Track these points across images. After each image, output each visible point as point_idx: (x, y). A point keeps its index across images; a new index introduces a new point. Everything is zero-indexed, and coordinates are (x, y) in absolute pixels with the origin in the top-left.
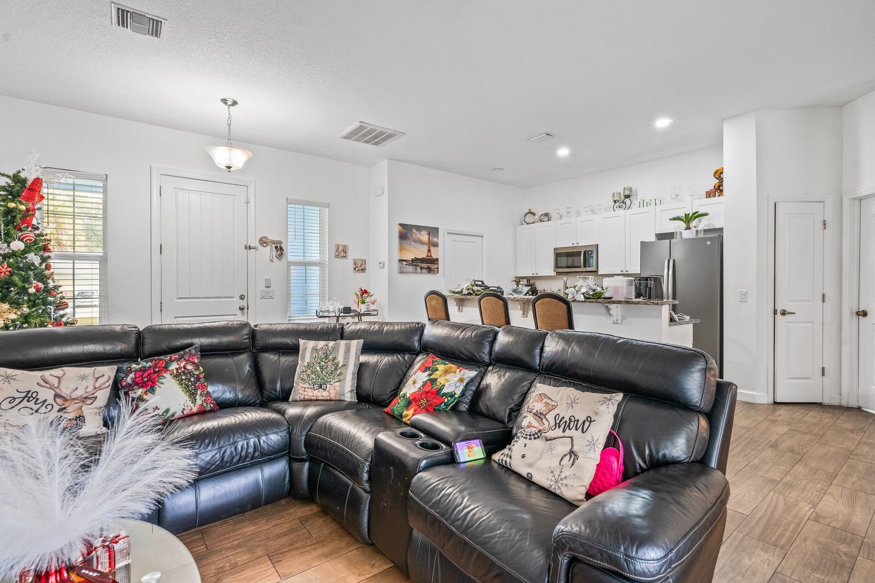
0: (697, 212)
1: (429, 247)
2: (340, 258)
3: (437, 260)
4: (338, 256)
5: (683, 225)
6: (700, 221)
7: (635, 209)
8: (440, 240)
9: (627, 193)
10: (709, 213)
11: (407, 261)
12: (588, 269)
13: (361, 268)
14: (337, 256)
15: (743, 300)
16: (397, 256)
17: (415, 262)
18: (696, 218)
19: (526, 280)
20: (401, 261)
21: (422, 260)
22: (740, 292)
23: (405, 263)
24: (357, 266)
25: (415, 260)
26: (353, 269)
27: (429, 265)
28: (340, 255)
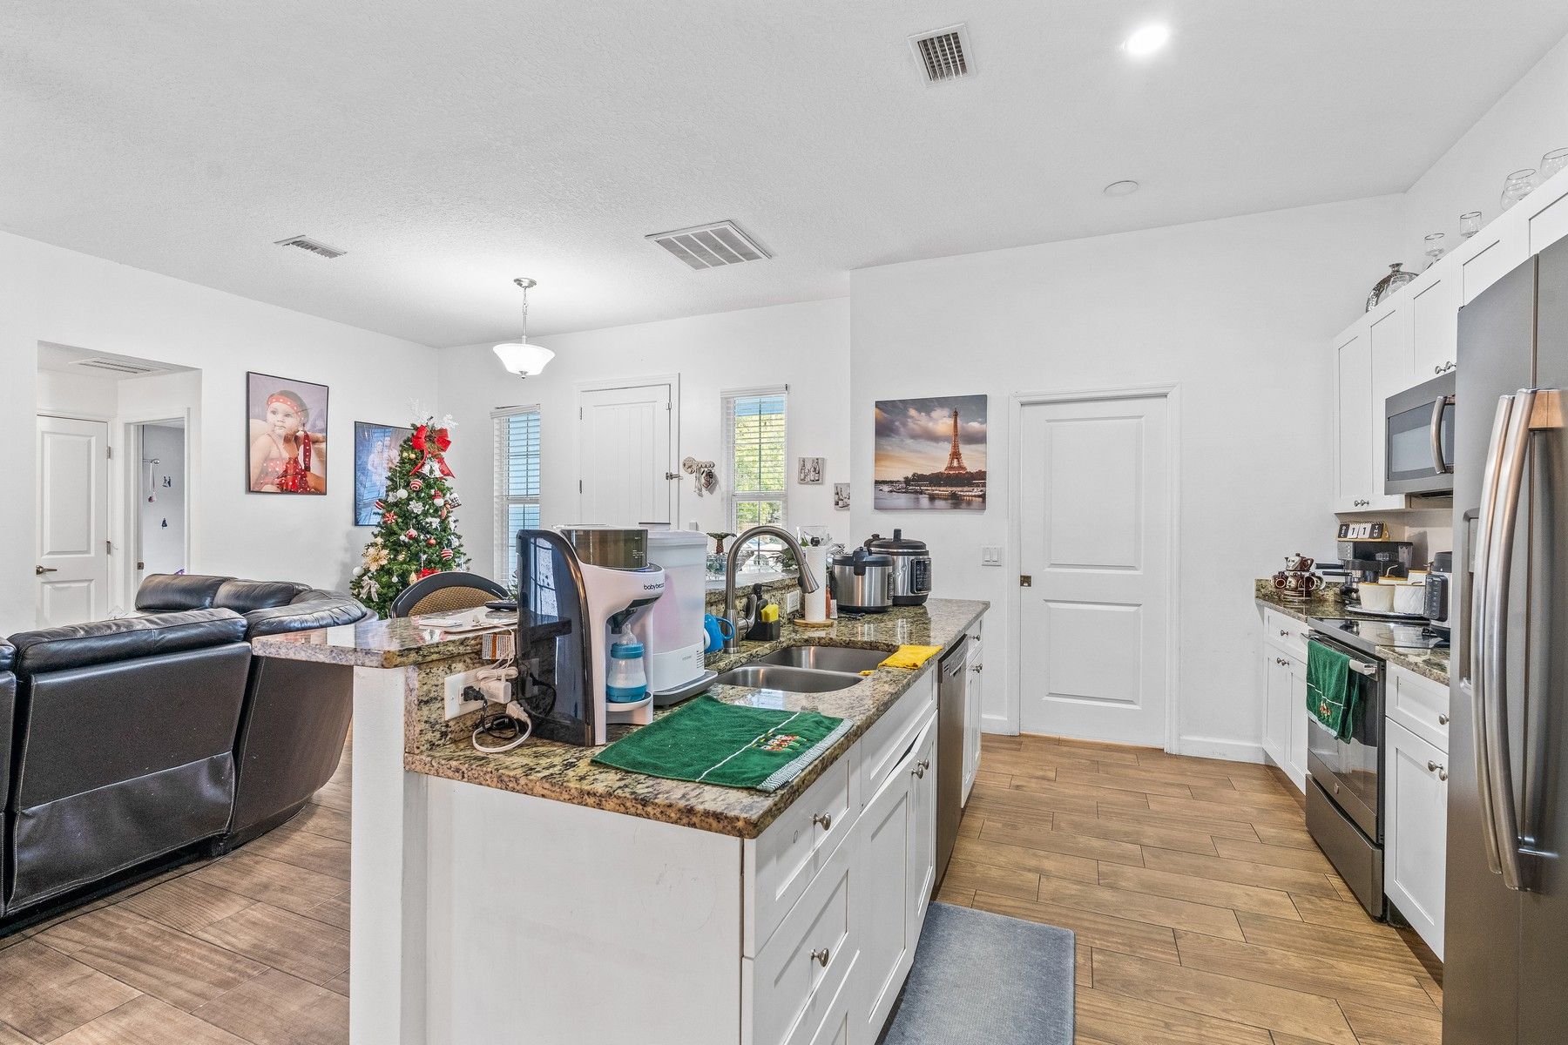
1: (956, 447)
2: (807, 483)
3: (981, 475)
4: (804, 480)
8: (994, 425)
11: (892, 482)
13: (848, 502)
14: (802, 481)
16: (870, 477)
17: (915, 485)
19: (1369, 526)
20: (877, 482)
21: (936, 479)
23: (886, 488)
24: (841, 497)
25: (913, 480)
26: (833, 503)
27: (954, 489)
28: (808, 479)
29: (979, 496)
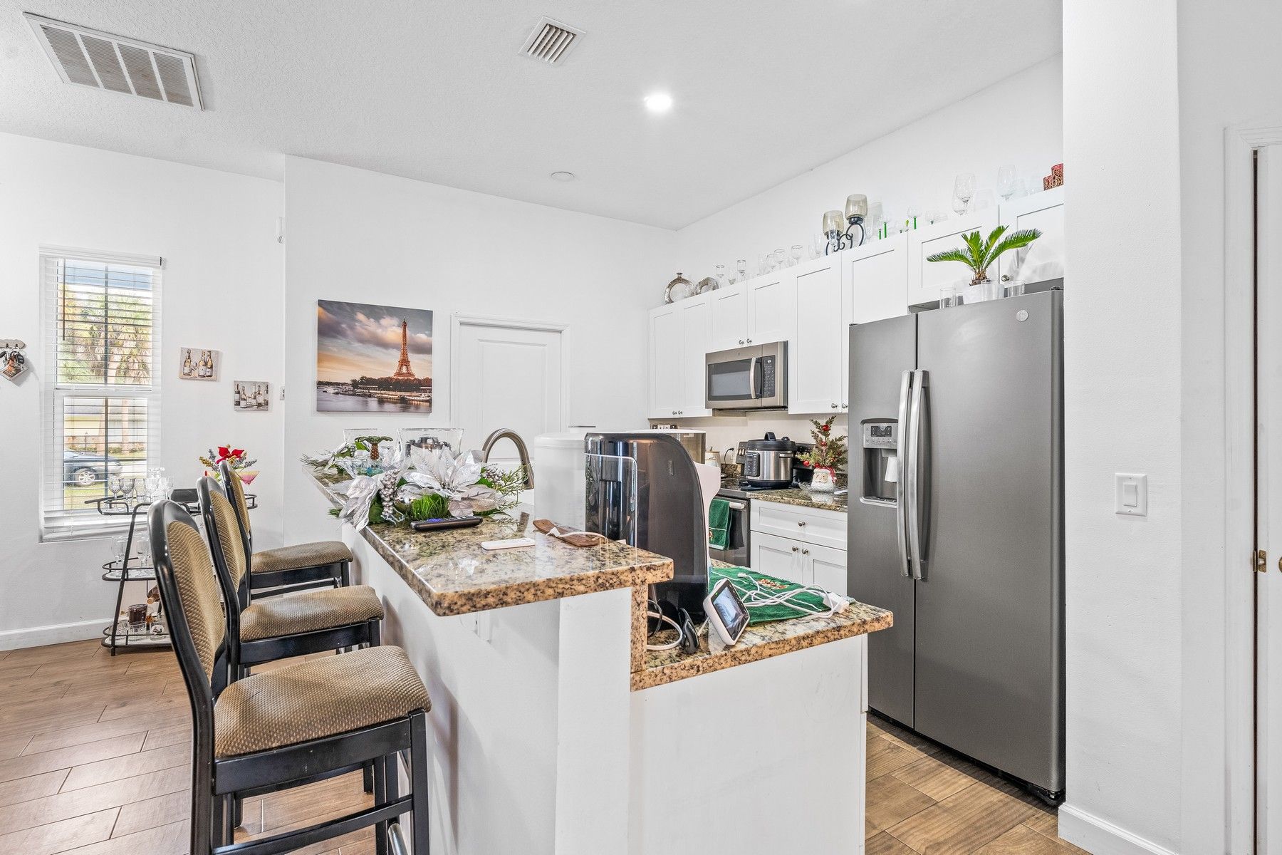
0: (1000, 230)
1: (404, 354)
2: (194, 378)
3: (428, 382)
4: (189, 374)
5: (965, 272)
6: (1020, 260)
7: (873, 245)
8: (438, 337)
9: (854, 210)
10: (1039, 229)
11: (338, 384)
12: (767, 401)
13: (254, 402)
14: (188, 375)
15: (1133, 510)
16: (311, 374)
17: (363, 388)
18: (1002, 248)
20: (320, 384)
21: (385, 384)
22: (1121, 479)
23: (331, 390)
24: (243, 397)
25: (362, 383)
26: (233, 403)
27: (403, 393)
28: (195, 373)
29: (426, 401)
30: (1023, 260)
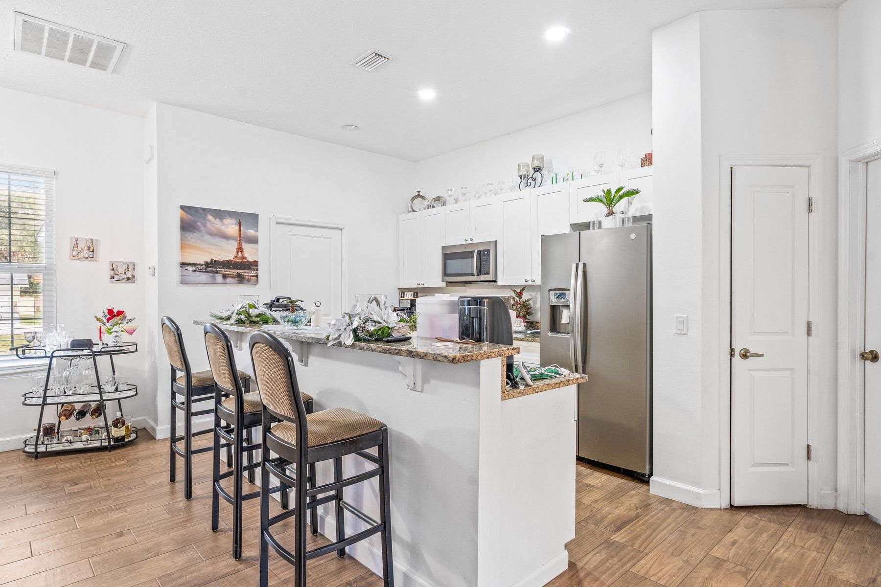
0: (621, 189)
1: (240, 244)
2: (81, 259)
3: (256, 263)
4: (77, 256)
5: (602, 208)
6: (630, 203)
7: (548, 186)
8: (262, 232)
9: (537, 164)
10: (639, 189)
11: (195, 264)
12: (484, 278)
13: (124, 276)
15: (682, 332)
16: (176, 257)
17: (212, 267)
18: (621, 197)
20: (183, 264)
21: (227, 264)
22: (677, 317)
23: (190, 268)
24: (117, 273)
25: (211, 264)
26: (109, 277)
27: (239, 271)
28: (81, 256)
29: (255, 276)
30: (631, 203)
